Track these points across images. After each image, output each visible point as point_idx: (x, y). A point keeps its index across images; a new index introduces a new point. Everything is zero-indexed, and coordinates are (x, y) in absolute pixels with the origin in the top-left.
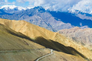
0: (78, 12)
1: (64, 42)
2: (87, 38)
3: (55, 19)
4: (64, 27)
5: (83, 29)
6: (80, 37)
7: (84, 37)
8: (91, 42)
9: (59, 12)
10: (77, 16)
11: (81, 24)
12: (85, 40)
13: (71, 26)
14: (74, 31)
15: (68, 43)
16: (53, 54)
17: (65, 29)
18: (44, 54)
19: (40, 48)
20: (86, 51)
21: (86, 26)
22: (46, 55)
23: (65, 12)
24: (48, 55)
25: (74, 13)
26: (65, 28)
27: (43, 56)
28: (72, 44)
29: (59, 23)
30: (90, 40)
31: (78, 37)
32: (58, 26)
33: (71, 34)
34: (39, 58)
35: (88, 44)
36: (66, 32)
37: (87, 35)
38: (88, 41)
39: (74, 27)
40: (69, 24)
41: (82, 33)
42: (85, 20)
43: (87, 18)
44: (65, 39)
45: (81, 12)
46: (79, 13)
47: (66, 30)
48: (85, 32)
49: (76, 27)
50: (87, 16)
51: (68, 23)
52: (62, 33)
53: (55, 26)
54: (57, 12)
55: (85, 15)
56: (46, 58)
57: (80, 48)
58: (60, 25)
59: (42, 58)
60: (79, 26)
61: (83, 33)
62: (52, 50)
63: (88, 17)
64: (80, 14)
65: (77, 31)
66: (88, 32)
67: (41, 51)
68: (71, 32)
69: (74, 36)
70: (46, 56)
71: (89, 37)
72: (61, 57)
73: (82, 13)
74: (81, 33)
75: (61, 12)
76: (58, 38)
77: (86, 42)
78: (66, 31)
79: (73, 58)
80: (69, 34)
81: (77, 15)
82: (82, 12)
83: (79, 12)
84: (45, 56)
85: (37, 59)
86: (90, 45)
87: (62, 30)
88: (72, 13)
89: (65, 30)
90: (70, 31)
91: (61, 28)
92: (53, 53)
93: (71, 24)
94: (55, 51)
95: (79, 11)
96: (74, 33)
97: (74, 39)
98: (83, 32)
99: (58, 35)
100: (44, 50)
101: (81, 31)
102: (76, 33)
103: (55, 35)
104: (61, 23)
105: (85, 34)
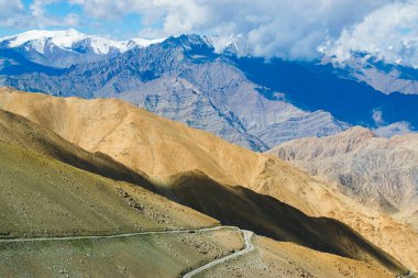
0: (363, 60)
1: (302, 196)
2: (405, 179)
3: (260, 91)
4: (301, 128)
5: (385, 140)
6: (372, 173)
7: (392, 176)
9: (275, 60)
10: (361, 78)
11: (377, 116)
12: (395, 187)
13: (333, 125)
14: (346, 145)
15: (318, 202)
17: (304, 140)
18: (212, 254)
19: (195, 225)
20: (402, 237)
21: (402, 126)
22: (223, 256)
23: (303, 62)
24: (231, 256)
25: (348, 67)
26: (307, 133)
27: (208, 262)
28: (338, 205)
29: (277, 111)
31: (365, 173)
32: (272, 123)
33: (335, 161)
34: (191, 269)
36: (311, 152)
37: (407, 167)
38: (408, 191)
39: (345, 127)
40: (325, 117)
41: (383, 156)
42: (396, 95)
43: (407, 87)
44: (305, 182)
45: (376, 61)
46: (369, 67)
47: (312, 143)
48: (396, 149)
50: (407, 78)
51: (321, 113)
52: (293, 155)
53: (258, 125)
54: (267, 61)
55: (395, 73)
56: (223, 268)
57: (375, 223)
58: (282, 121)
60: (371, 124)
61: (388, 156)
62: (249, 234)
63: (409, 81)
64: (374, 70)
65: (360, 146)
66: (410, 152)
68: (333, 153)
69: (346, 172)
70: (222, 260)
71: (413, 172)
73: (383, 67)
74: (379, 158)
76: (277, 179)
77: (400, 195)
78: (309, 145)
79: (346, 268)
80: (324, 162)
81: (361, 73)
82: (381, 62)
83: (368, 61)
84: (216, 262)
85: (183, 274)
87: (290, 143)
88: (337, 63)
89: (307, 142)
90: (327, 147)
91: (288, 134)
92: (253, 248)
94: (262, 239)
95: (368, 57)
96: (349, 158)
97: (346, 183)
98: (389, 153)
99: (274, 167)
100: (215, 234)
101: (378, 147)
102: (355, 155)
103: (263, 167)
104: (288, 113)
105: (398, 161)
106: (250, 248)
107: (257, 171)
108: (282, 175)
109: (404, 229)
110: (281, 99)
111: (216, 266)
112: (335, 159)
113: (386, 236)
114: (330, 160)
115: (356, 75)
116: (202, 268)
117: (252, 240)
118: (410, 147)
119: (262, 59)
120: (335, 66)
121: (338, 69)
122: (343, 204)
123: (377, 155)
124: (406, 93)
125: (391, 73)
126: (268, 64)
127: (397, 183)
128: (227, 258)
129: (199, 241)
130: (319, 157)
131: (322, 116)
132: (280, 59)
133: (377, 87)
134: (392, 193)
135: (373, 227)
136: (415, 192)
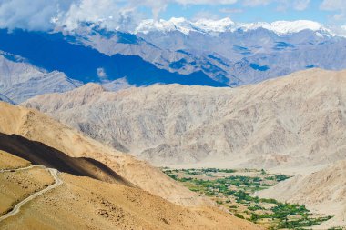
0: (89, 29)
1: (59, 141)
2: (133, 125)
3: (6, 56)
4: (42, 85)
5: (114, 93)
6: (105, 121)
7: (122, 123)
8: (148, 138)
9: (18, 32)
10: (87, 44)
12: (125, 132)
13: (66, 82)
14: (81, 99)
16: (64, 185)
17: (47, 95)
18: (32, 188)
19: (14, 166)
20: (142, 172)
21: (122, 81)
22: (40, 189)
24: (46, 189)
25: (77, 35)
26: (46, 90)
27: (29, 195)
29: (20, 72)
30: (144, 133)
31: (99, 122)
32: (16, 83)
34: (19, 201)
35: (140, 146)
36: (53, 105)
37: (134, 115)
38: (136, 134)
39: (76, 84)
40: (60, 77)
41: (113, 107)
42: (118, 57)
43: (126, 50)
45: (100, 29)
46: (94, 34)
47: (53, 98)
48: (124, 101)
49: (91, 85)
50: (125, 42)
51: (56, 73)
52: (38, 108)
53: (5, 85)
54: (10, 32)
55: (115, 39)
56: (42, 199)
57: (120, 161)
58: (24, 81)
59: (30, 202)
61: (117, 107)
62: (54, 171)
63: (127, 45)
64: (98, 36)
65: (94, 98)
66: (135, 103)
67: (19, 177)
68: (71, 106)
69: (84, 120)
70: (40, 193)
71: (140, 119)
72: (94, 197)
73: (105, 34)
74: (110, 108)
75: (26, 32)
76: (37, 128)
77: (130, 139)
78: (52, 100)
79: (132, 196)
80: (64, 114)
81: (86, 39)
82: (103, 30)
83: (93, 29)
84: (37, 194)
85: (13, 205)
86: (145, 151)
87: (35, 98)
88: (68, 32)
89: (49, 98)
90: (66, 101)
92: (61, 182)
93: (66, 73)
95: (93, 26)
96: (85, 109)
98: (118, 104)
99: (34, 118)
100: (30, 172)
101: (109, 100)
102: (91, 107)
103: (25, 118)
104: (29, 73)
105: (125, 110)
106: (59, 182)
107: (21, 122)
108: (41, 125)
109: (144, 165)
110: (21, 61)
111: (36, 198)
112: (73, 111)
113: (129, 171)
114: (69, 112)
115: (83, 41)
116: (27, 200)
117: (58, 175)
118: (135, 99)
119: (6, 30)
120: (65, 34)
121: (68, 36)
122: (93, 146)
123: (108, 106)
124: (125, 54)
125: (112, 39)
126: (11, 34)
127: (127, 128)
128: (43, 191)
129: (20, 179)
130: (59, 110)
131: (57, 76)
132: (21, 30)
133: (101, 51)
134: (123, 137)
135: (119, 165)
136: (141, 135)
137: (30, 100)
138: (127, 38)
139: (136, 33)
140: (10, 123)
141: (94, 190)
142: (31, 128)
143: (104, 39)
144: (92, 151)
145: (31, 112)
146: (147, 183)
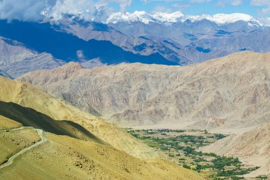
0: (71, 20)
1: (46, 107)
2: (104, 95)
4: (32, 65)
5: (90, 70)
6: (83, 92)
7: (96, 93)
8: (116, 105)
10: (69, 31)
12: (98, 100)
13: (53, 62)
14: (64, 74)
15: (57, 111)
16: (48, 142)
17: (37, 72)
18: (22, 144)
19: (8, 127)
20: (111, 132)
22: (29, 146)
24: (34, 146)
25: (61, 24)
26: (37, 67)
27: (20, 150)
29: (16, 53)
30: (113, 101)
31: (78, 92)
32: (13, 62)
34: (12, 155)
35: (110, 111)
36: (42, 79)
37: (105, 87)
38: (107, 102)
39: (61, 63)
40: (48, 57)
41: (89, 80)
42: (93, 42)
43: (100, 36)
44: (47, 98)
45: (78, 20)
46: (74, 24)
48: (98, 76)
50: (99, 30)
51: (45, 54)
52: (30, 82)
53: (5, 64)
54: (9, 22)
55: (91, 27)
56: (31, 153)
57: (94, 123)
58: (20, 60)
61: (92, 81)
62: (40, 131)
63: (100, 32)
64: (78, 25)
65: (74, 74)
66: (106, 78)
68: (56, 80)
69: (66, 91)
70: (29, 148)
71: (110, 90)
72: (72, 151)
73: (83, 23)
74: (87, 82)
77: (102, 105)
78: (41, 75)
80: (51, 86)
81: (68, 28)
82: (82, 21)
83: (74, 20)
84: (26, 149)
85: (8, 158)
86: (114, 115)
87: (28, 74)
88: (54, 22)
89: (39, 74)
90: (52, 76)
92: (46, 140)
94: (48, 134)
95: (73, 17)
96: (67, 83)
97: (67, 98)
98: (93, 79)
99: (27, 89)
100: (21, 132)
101: (85, 75)
102: (71, 81)
103: (20, 89)
104: (24, 55)
105: (98, 83)
106: (44, 140)
107: (16, 93)
108: (32, 95)
109: (112, 126)
110: (17, 45)
111: (26, 152)
112: (58, 84)
113: (101, 131)
114: (55, 84)
115: (66, 29)
116: (18, 154)
117: (43, 134)
118: (106, 74)
119: (6, 20)
120: (52, 24)
121: (55, 25)
122: (73, 112)
123: (85, 80)
124: (99, 40)
125: (89, 28)
126: (10, 24)
127: (100, 97)
128: (32, 147)
129: (13, 137)
130: (48, 83)
131: (46, 56)
133: (80, 37)
134: (97, 104)
135: (93, 126)
136: (111, 103)
137: (24, 75)
138: (100, 27)
139: (107, 23)
140: (8, 93)
141: (71, 146)
142: (24, 97)
143: (83, 28)
144: (72, 115)
145: (24, 85)
146: (114, 141)
